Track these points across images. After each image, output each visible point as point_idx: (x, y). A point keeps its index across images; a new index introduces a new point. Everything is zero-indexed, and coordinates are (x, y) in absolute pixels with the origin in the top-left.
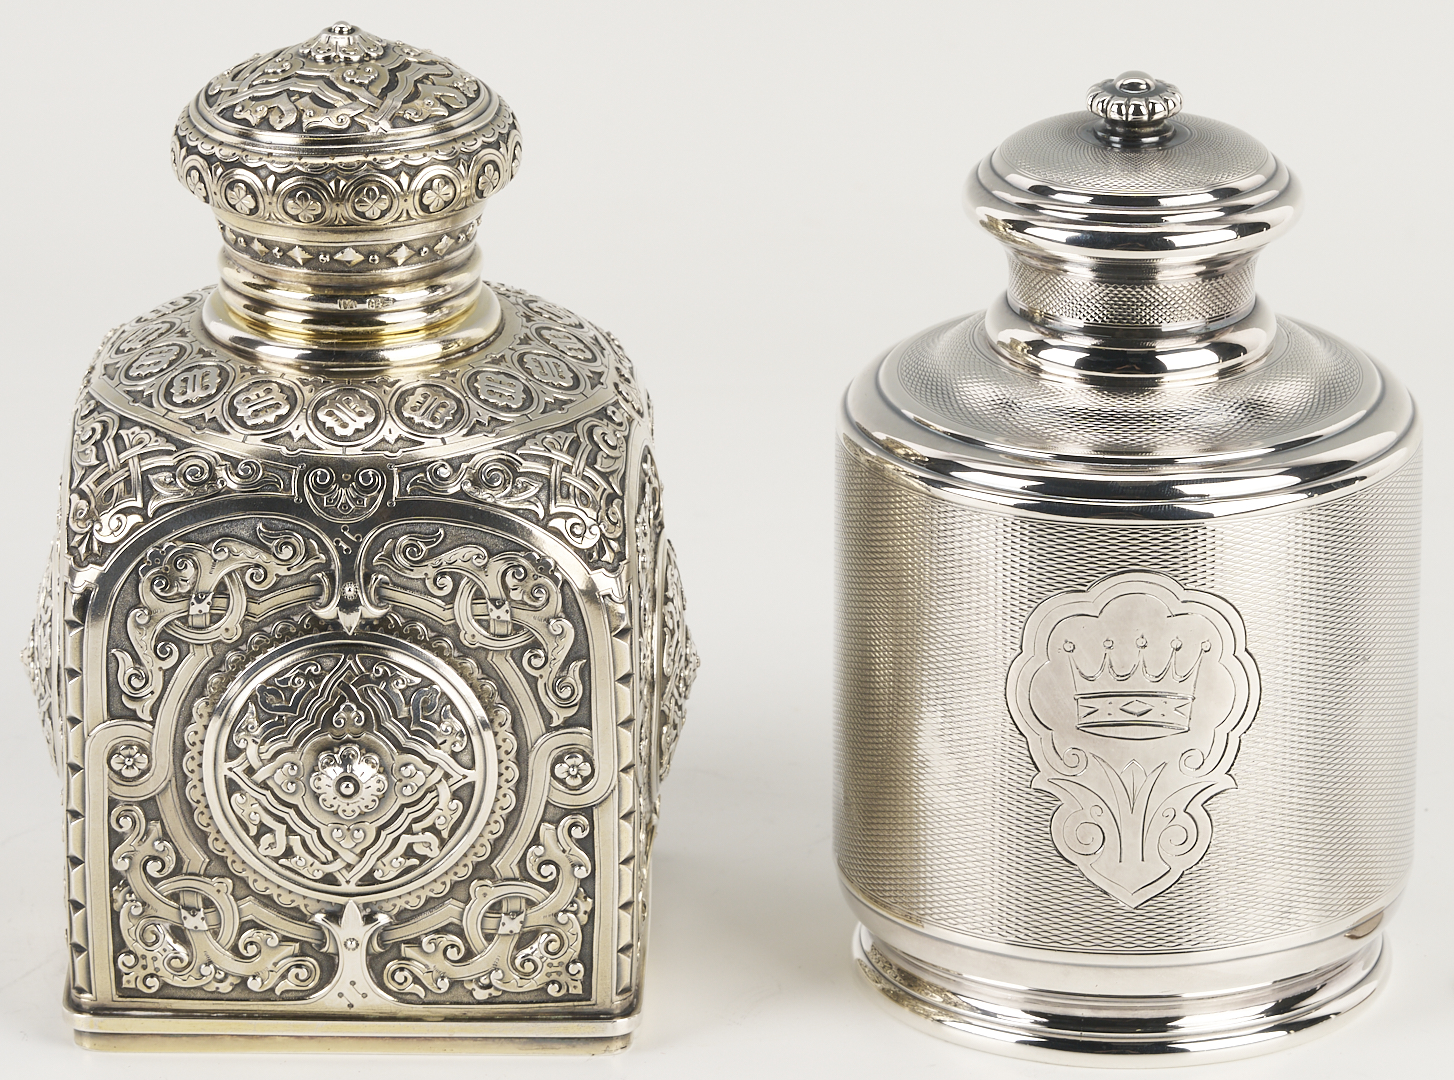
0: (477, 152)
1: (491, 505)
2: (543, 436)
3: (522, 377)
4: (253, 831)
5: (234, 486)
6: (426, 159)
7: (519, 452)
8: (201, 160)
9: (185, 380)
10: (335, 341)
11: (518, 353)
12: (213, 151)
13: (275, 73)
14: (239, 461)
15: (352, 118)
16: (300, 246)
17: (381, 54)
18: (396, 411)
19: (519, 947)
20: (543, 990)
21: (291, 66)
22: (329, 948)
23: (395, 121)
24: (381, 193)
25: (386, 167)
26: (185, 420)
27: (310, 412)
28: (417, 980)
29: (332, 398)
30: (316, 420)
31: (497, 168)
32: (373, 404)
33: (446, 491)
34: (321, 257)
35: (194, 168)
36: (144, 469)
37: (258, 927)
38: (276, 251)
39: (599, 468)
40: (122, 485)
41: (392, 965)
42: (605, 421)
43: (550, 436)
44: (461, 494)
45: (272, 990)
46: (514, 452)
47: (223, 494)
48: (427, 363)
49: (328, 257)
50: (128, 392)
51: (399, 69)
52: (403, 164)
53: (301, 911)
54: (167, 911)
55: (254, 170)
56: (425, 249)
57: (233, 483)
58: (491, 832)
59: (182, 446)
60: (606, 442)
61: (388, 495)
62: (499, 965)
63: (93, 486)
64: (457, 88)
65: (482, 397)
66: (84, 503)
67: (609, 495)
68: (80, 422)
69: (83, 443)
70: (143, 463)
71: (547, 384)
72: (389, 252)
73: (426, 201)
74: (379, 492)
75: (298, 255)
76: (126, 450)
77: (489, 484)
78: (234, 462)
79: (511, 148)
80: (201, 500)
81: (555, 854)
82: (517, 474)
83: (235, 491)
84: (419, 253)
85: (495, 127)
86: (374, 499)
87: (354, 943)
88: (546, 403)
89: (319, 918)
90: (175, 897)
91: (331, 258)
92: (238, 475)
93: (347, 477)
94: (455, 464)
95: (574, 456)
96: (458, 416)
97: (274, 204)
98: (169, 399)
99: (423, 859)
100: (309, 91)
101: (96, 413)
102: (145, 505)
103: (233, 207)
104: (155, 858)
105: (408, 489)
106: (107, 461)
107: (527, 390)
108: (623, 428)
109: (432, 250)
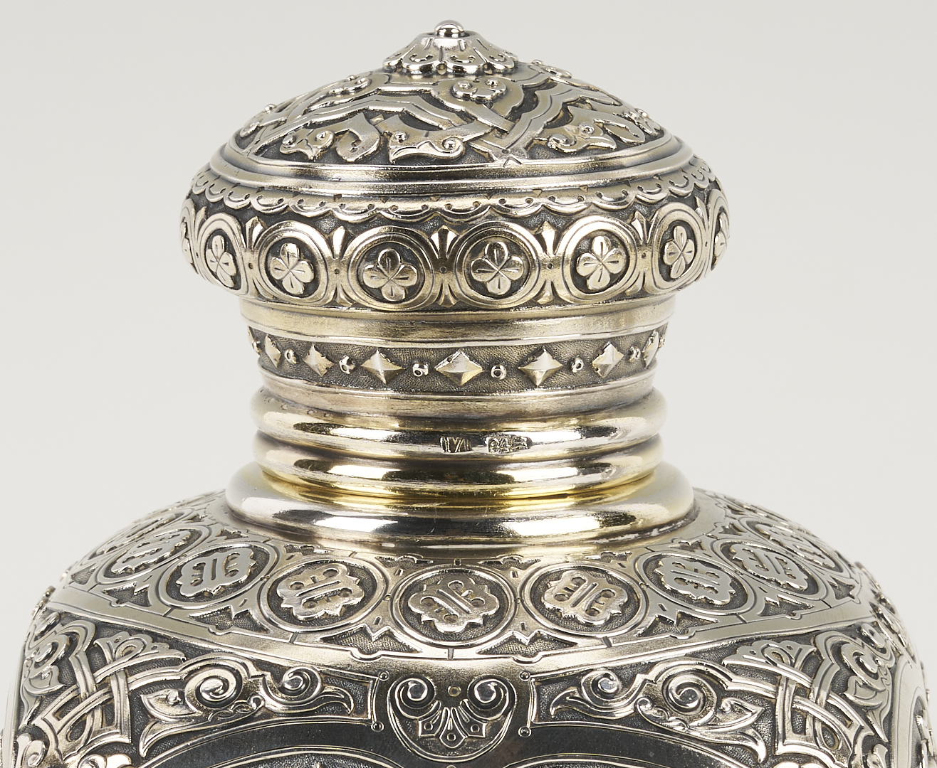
0: (659, 204)
1: (682, 736)
2: (763, 644)
3: (729, 568)
5: (278, 707)
6: (582, 206)
7: (726, 662)
8: (230, 219)
9: (200, 567)
10: (435, 505)
11: (721, 542)
12: (247, 202)
13: (345, 93)
14: (284, 670)
15: (467, 144)
16: (383, 350)
17: (510, 67)
18: (533, 600)
21: (371, 82)
23: (533, 149)
24: (511, 253)
25: (521, 213)
26: (198, 619)
27: (397, 600)
29: (432, 583)
30: (406, 611)
31: (691, 235)
32: (496, 589)
33: (611, 714)
34: (416, 368)
35: (218, 232)
36: (133, 687)
38: (344, 362)
39: (851, 698)
40: (98, 714)
42: (859, 641)
43: (774, 645)
44: (636, 718)
46: (720, 661)
47: (260, 718)
48: (581, 543)
49: (426, 367)
50: (110, 593)
51: (539, 87)
52: (546, 209)
55: (313, 222)
56: (578, 361)
57: (274, 703)
59: (192, 652)
60: (862, 665)
61: (520, 719)
63: (52, 720)
64: (629, 119)
65: (668, 587)
66: (38, 745)
67: (867, 738)
68: (34, 644)
69: (37, 665)
70: (131, 679)
71: (769, 581)
72: (524, 361)
73: (582, 270)
74: (505, 714)
75: (378, 364)
76: (105, 664)
77: (679, 707)
78: (278, 671)
79: (714, 212)
80: (223, 728)
82: (722, 693)
83: (276, 714)
84: (568, 366)
85: (691, 178)
86: (497, 726)
88: (768, 605)
91: (431, 370)
92: (283, 690)
93: (454, 692)
94: (626, 674)
95: (813, 675)
96: (628, 611)
97: (343, 272)
98: (174, 593)
100: (400, 110)
101: (59, 625)
102: (135, 740)
103: (278, 285)
105: (552, 711)
106: (75, 682)
108: (887, 656)
109: (588, 364)
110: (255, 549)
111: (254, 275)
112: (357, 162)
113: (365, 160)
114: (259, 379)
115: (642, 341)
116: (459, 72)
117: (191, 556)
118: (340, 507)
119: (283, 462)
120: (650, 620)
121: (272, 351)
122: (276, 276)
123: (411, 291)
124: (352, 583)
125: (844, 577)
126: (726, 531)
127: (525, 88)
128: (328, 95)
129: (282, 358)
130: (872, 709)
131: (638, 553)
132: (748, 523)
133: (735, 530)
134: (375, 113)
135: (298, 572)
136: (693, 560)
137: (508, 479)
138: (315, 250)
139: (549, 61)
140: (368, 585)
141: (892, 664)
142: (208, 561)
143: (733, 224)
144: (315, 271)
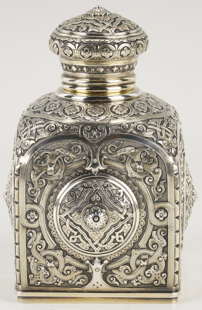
2: (154, 120)
3: (147, 105)
4: (68, 236)
7: (148, 123)
8: (57, 42)
16: (86, 67)
18: (110, 110)
19: (147, 269)
20: (153, 284)
21: (84, 17)
22: (90, 271)
23: (116, 31)
24: (110, 51)
28: (117, 280)
30: (87, 113)
32: (103, 109)
33: (126, 132)
34: (92, 69)
35: (55, 44)
36: (36, 128)
37: (70, 265)
40: (29, 133)
41: (110, 276)
42: (171, 118)
44: (131, 132)
45: (75, 284)
47: (59, 134)
50: (33, 112)
51: (116, 18)
53: (81, 259)
54: (43, 261)
57: (62, 131)
58: (138, 233)
59: (48, 121)
61: (108, 133)
62: (141, 275)
63: (22, 134)
65: (135, 108)
67: (173, 136)
72: (112, 68)
73: (122, 54)
75: (85, 69)
76: (32, 124)
78: (63, 125)
79: (146, 42)
80: (52, 136)
81: (157, 241)
82: (147, 128)
83: (63, 133)
87: (98, 269)
88: (154, 112)
89: (88, 262)
90: (45, 257)
91: (95, 70)
92: (64, 128)
93: (95, 128)
96: (128, 112)
97: (78, 53)
98: (45, 111)
99: (119, 243)
100: (90, 23)
102: (35, 138)
103: (66, 55)
104: (39, 245)
105: (114, 131)
106: (27, 127)
107: (148, 108)
108: (175, 121)
110: (60, 103)
111: (61, 53)
112: (82, 32)
113: (83, 32)
114: (62, 72)
115: (133, 64)
116: (101, 15)
117: (48, 105)
118: (76, 95)
119: (67, 87)
120: (132, 114)
121: (64, 67)
122: (66, 53)
123: (90, 57)
124: (78, 108)
125: (168, 107)
126: (146, 98)
127: (114, 18)
128: (76, 19)
129: (66, 68)
130: (173, 130)
131: (131, 102)
132: (151, 97)
133: (148, 98)
134: (86, 23)
135: (68, 107)
136: (140, 103)
137: (107, 89)
138: (72, 48)
139: (117, 13)
140: (81, 109)
141: (176, 123)
142: (51, 105)
143: (150, 43)
144: (73, 52)
